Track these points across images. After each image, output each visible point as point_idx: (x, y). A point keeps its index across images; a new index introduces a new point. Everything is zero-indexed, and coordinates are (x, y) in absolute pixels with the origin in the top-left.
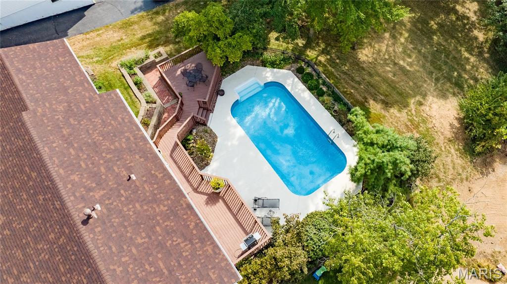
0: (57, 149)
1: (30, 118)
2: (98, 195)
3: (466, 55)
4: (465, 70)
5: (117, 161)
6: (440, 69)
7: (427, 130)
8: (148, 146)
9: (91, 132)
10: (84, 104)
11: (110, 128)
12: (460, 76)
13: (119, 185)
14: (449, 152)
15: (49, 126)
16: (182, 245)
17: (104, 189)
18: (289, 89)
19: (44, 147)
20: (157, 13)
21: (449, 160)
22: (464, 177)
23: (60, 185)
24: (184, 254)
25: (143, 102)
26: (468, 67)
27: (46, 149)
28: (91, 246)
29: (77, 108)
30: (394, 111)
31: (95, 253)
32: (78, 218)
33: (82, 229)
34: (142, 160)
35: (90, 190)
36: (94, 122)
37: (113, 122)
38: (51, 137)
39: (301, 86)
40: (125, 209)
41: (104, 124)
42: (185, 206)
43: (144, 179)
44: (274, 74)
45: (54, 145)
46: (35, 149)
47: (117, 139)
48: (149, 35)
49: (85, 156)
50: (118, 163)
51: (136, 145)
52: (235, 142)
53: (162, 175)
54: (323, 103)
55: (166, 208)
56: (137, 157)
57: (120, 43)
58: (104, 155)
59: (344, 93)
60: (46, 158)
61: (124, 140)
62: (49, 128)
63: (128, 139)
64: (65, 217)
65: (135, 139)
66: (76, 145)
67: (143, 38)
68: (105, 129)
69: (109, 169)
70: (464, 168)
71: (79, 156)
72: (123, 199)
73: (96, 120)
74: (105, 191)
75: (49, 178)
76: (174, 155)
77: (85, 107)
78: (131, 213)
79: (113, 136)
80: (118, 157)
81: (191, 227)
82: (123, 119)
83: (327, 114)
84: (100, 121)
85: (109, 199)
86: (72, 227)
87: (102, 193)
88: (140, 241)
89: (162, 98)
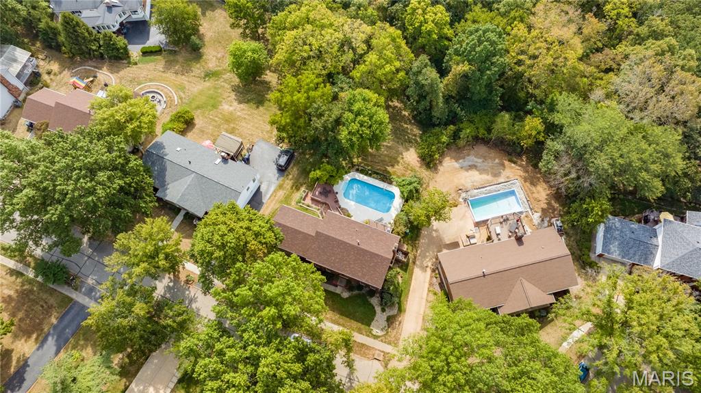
2: (354, 238)
3: (405, 126)
4: (409, 133)
6: (401, 139)
7: (412, 168)
12: (408, 137)
18: (358, 179)
20: (287, 175)
23: (344, 240)
25: (316, 211)
26: (409, 131)
28: (364, 248)
30: (396, 167)
31: (368, 249)
32: (356, 244)
33: (360, 246)
35: (351, 238)
39: (361, 175)
44: (349, 176)
46: (329, 236)
48: (293, 186)
52: (354, 207)
54: (374, 177)
57: (286, 195)
59: (378, 170)
60: (335, 237)
66: (337, 230)
67: (292, 188)
69: (350, 231)
70: (430, 175)
71: (341, 232)
75: (340, 241)
83: (377, 181)
88: (373, 242)
89: (318, 205)
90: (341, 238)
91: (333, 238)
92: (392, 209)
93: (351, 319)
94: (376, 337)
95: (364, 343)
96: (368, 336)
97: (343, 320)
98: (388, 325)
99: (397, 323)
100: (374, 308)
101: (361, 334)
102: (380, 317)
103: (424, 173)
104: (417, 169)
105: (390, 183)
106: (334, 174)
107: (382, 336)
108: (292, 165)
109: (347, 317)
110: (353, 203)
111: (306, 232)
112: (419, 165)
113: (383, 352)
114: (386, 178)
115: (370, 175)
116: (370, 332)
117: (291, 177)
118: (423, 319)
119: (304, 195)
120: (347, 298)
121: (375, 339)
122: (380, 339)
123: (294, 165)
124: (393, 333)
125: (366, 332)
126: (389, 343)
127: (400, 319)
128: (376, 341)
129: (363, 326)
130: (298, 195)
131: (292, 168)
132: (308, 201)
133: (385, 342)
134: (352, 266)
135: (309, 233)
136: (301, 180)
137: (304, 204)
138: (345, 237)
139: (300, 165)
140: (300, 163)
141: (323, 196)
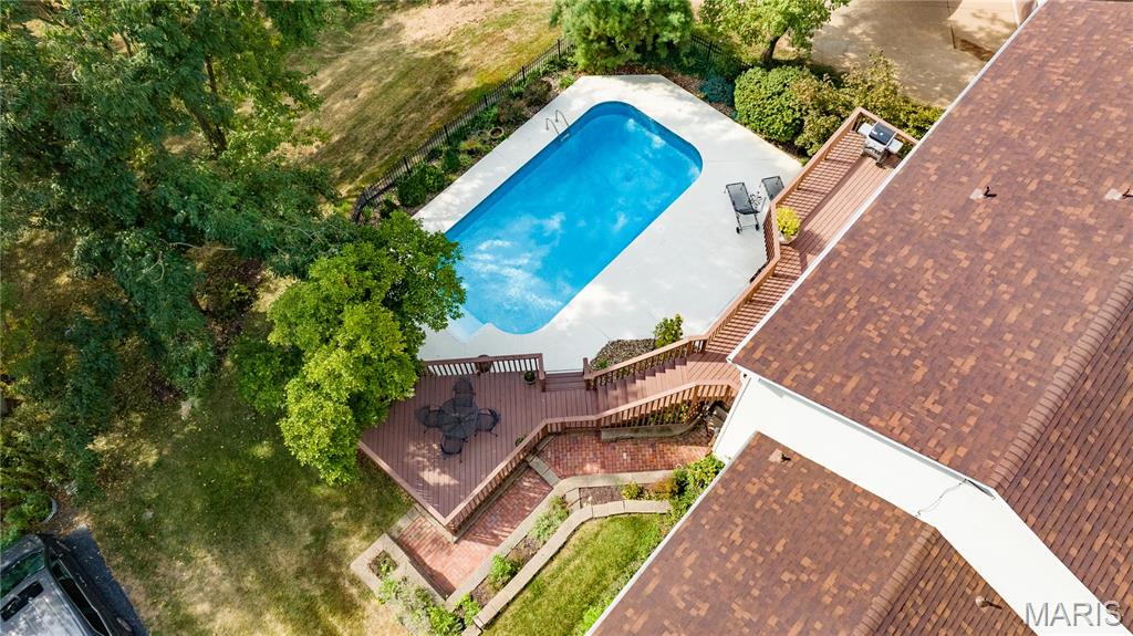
0: (1036, 343)
1: (992, 458)
5: (958, 237)
8: (868, 219)
9: (921, 322)
10: (842, 386)
11: (874, 299)
13: (1019, 202)
15: (981, 404)
16: (1061, 71)
17: (1057, 213)
19: (1058, 369)
24: (1077, 61)
27: (1058, 361)
29: (868, 390)
34: (916, 207)
35: (1084, 230)
36: (880, 335)
37: (852, 304)
38: (1013, 376)
40: (1070, 162)
41: (870, 314)
42: (970, 107)
43: (964, 179)
45: (1029, 355)
47: (898, 270)
49: (1003, 287)
50: (963, 232)
51: (886, 234)
53: (928, 165)
54: (476, 154)
55: (1002, 122)
56: (917, 217)
58: (965, 264)
60: (1084, 346)
61: (890, 259)
62: (988, 399)
63: (879, 255)
65: (868, 245)
66: (988, 322)
68: (887, 304)
69: (995, 234)
71: (1014, 297)
72: (1048, 178)
73: (874, 334)
74: (1061, 208)
77: (849, 378)
78: (1068, 152)
79: (894, 281)
80: (947, 242)
81: (1008, 80)
82: (825, 295)
84: (870, 327)
85: (1071, 193)
87: (1070, 210)
89: (534, 503)
91: (1093, 360)
105: (540, 100)
110: (594, 294)
115: (456, 168)
119: (405, 566)
123: (143, 568)
131: (154, 592)
132: (468, 564)
135: (879, 603)
136: (285, 560)
137: (478, 598)
138: (1081, 267)
139: (169, 524)
140: (156, 520)
141: (480, 449)
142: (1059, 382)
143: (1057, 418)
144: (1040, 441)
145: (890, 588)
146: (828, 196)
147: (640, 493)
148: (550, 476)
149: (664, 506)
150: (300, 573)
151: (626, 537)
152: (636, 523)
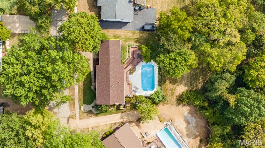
1: (110, 66)
2: (114, 83)
3: (201, 79)
4: (196, 82)
6: (191, 79)
7: (174, 92)
9: (117, 72)
12: (194, 83)
13: (117, 83)
14: (174, 98)
18: (155, 69)
20: (141, 33)
21: (173, 100)
22: (172, 104)
23: (110, 79)
25: (128, 56)
26: (198, 82)
28: (110, 90)
30: (171, 85)
31: (110, 92)
32: (110, 86)
33: (110, 88)
35: (113, 82)
36: (118, 70)
39: (157, 70)
40: (116, 87)
43: (120, 83)
44: (154, 64)
48: (137, 38)
52: (139, 73)
54: (159, 76)
55: (121, 89)
57: (130, 37)
58: (117, 77)
59: (164, 76)
60: (110, 74)
62: (112, 69)
63: (121, 75)
64: (109, 85)
66: (114, 74)
67: (135, 38)
69: (117, 80)
70: (174, 103)
71: (114, 76)
72: (117, 85)
76: (127, 73)
83: (157, 78)
85: (115, 85)
86: (109, 86)
88: (116, 93)
89: (131, 56)
90: (111, 77)
91: (109, 74)
92: (146, 92)
93: (83, 94)
94: (80, 108)
95: (75, 104)
96: (79, 105)
97: (82, 91)
98: (88, 112)
99: (90, 116)
100: (92, 103)
101: (79, 102)
102: (89, 107)
103: (174, 100)
104: (174, 95)
105: (159, 85)
106: (147, 58)
107: (82, 111)
108: (148, 32)
109: (84, 92)
110: (141, 71)
111: (110, 58)
112: (177, 95)
113: (75, 114)
114: (161, 82)
115: (159, 74)
116: (81, 105)
117: (141, 35)
118: (97, 126)
119: (134, 46)
120: (91, 89)
121: (79, 108)
122: (80, 110)
123: (149, 34)
124: (85, 115)
125: (81, 103)
126: (80, 115)
127: (92, 116)
128: (79, 109)
129: (82, 101)
130: (133, 43)
131: (147, 33)
133: (80, 113)
134: (101, 87)
135: (110, 60)
136: (142, 41)
137: (129, 48)
138: (112, 79)
139: (150, 36)
140: (151, 36)
141: (137, 56)
142: (110, 72)
143: (109, 70)
144: (109, 68)
145: (110, 61)
146: (130, 89)
147: (126, 61)
148: (131, 58)
149: (124, 61)
150: (140, 41)
151: (124, 58)
152: (124, 59)
